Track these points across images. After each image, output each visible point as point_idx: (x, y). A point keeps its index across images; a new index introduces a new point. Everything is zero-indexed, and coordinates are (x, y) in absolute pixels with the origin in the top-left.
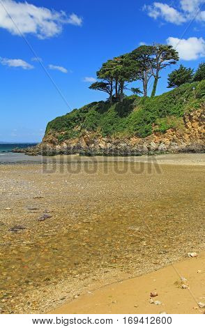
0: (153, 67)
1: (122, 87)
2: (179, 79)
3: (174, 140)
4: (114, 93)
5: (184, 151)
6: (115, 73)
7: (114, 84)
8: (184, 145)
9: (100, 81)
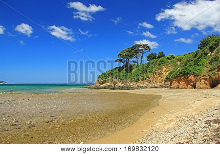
0: (141, 53)
1: (128, 61)
2: (151, 57)
3: (149, 83)
4: (125, 63)
5: (153, 88)
6: (125, 55)
7: (125, 60)
8: (153, 85)
9: (119, 58)
